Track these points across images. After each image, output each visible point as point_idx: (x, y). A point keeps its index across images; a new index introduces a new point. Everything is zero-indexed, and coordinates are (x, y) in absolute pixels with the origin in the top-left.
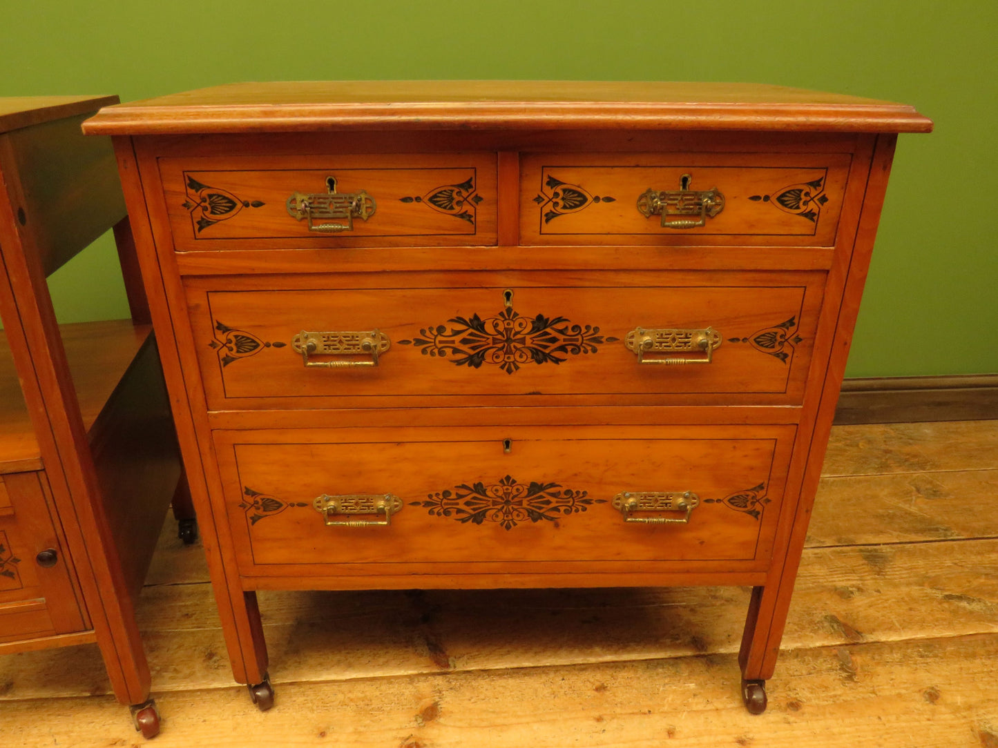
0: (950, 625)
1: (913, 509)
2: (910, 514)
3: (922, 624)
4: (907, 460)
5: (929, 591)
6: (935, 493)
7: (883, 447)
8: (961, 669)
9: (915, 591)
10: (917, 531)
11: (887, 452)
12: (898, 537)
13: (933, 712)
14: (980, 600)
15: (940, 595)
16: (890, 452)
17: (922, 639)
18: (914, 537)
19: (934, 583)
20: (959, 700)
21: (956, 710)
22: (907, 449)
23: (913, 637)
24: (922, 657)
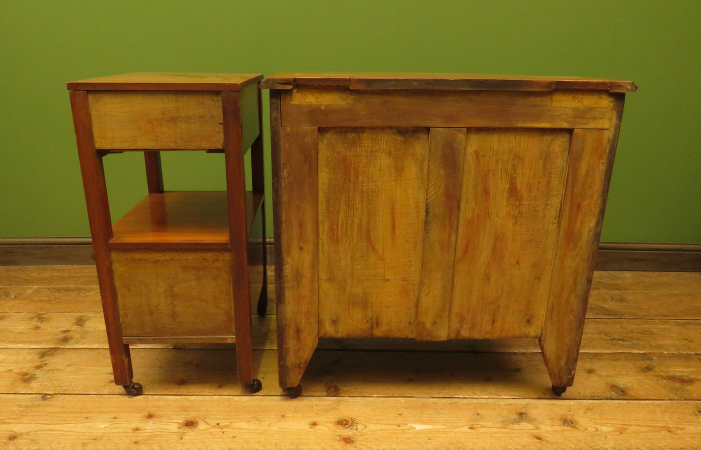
0: (609, 348)
1: (606, 306)
2: (604, 308)
3: (594, 348)
4: (610, 286)
5: (602, 336)
6: (622, 300)
7: (599, 280)
8: (609, 364)
9: (596, 336)
10: (604, 314)
11: (599, 282)
12: (592, 316)
13: (588, 377)
14: (630, 341)
15: (608, 338)
16: (602, 282)
17: (592, 353)
18: (602, 317)
19: (607, 334)
20: (604, 373)
21: (601, 376)
22: (613, 282)
23: (588, 351)
24: (590, 359)
